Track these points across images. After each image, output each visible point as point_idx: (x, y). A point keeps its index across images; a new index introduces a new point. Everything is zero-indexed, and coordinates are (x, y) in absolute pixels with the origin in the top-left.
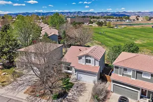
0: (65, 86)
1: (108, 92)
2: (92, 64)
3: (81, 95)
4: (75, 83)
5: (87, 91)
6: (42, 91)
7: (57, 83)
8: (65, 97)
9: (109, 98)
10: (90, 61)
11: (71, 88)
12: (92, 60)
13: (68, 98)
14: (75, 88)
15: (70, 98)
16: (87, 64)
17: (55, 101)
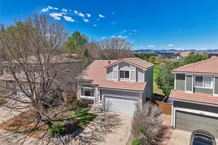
0: (79, 118)
1: (164, 128)
2: (131, 80)
3: (110, 132)
4: (100, 114)
5: (123, 126)
6: (32, 124)
7: (66, 114)
8: (77, 134)
9: (169, 138)
10: (127, 74)
11: (91, 120)
12: (132, 70)
13: (84, 135)
14: (99, 121)
15: (88, 136)
16: (122, 80)
17: (55, 139)
